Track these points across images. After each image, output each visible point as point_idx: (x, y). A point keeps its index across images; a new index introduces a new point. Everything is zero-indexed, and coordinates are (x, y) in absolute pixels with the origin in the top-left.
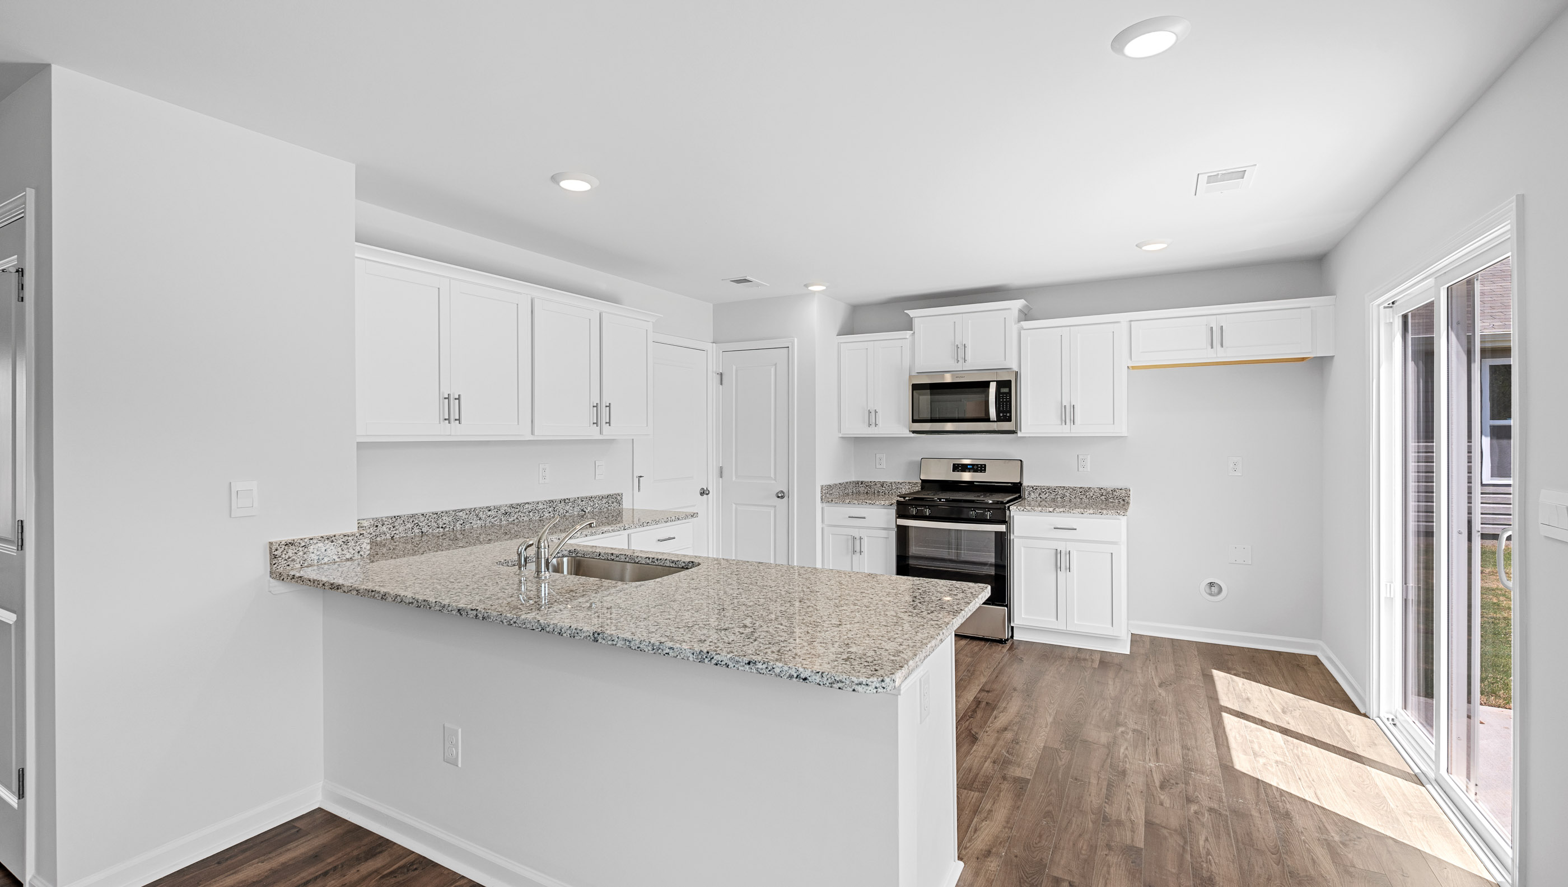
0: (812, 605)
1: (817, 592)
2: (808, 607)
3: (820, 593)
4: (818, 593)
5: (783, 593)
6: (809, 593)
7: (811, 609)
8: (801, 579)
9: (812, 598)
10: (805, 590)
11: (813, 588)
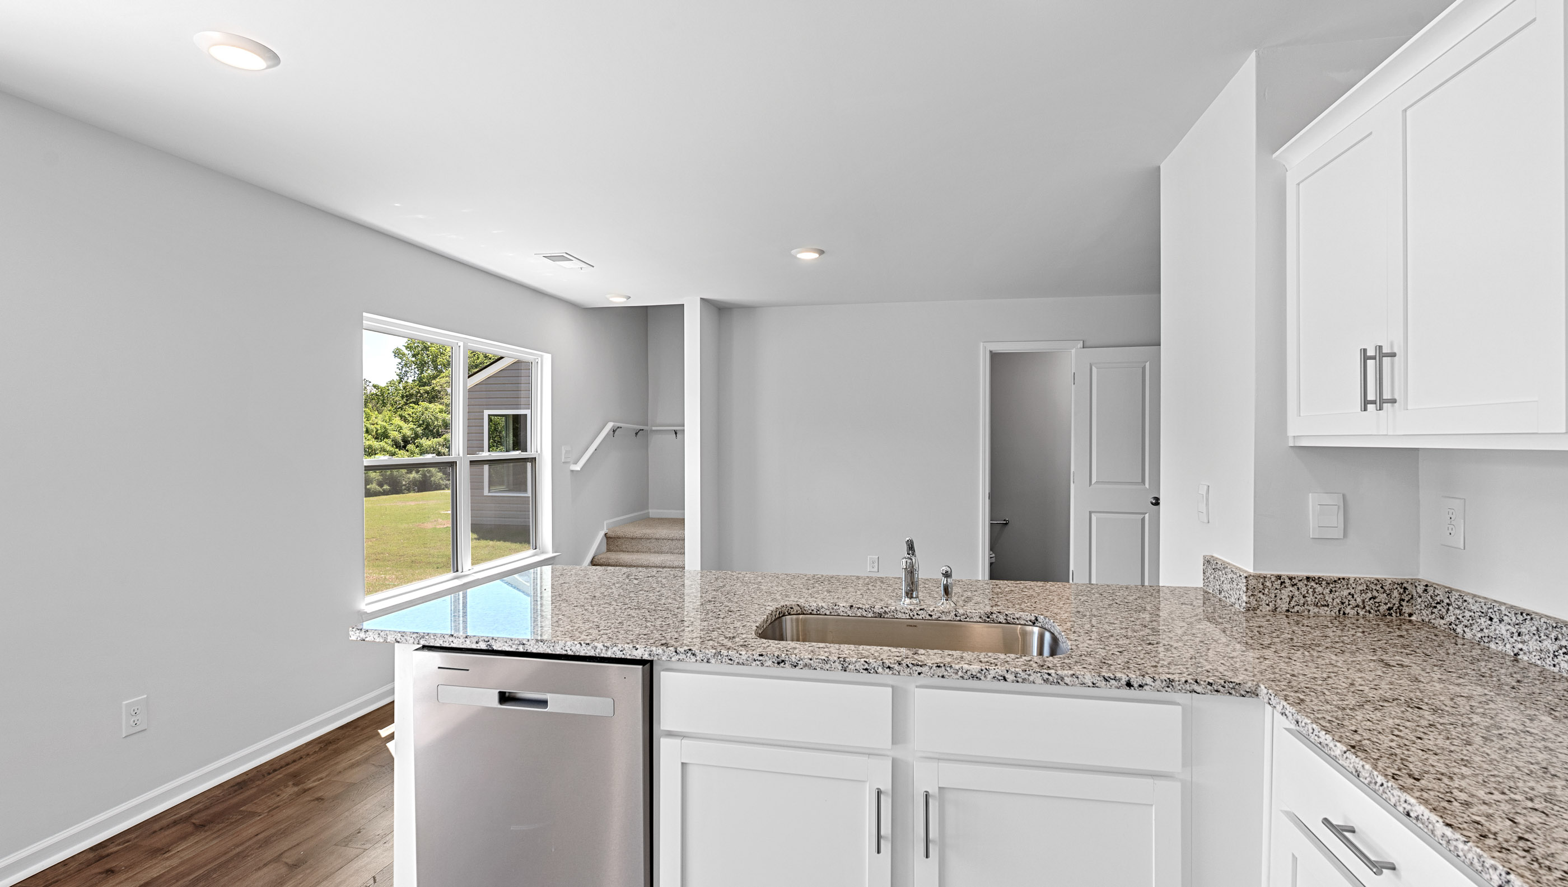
0: (583, 595)
1: (577, 606)
2: (587, 593)
3: (573, 605)
4: (575, 605)
5: (614, 603)
6: (586, 605)
7: (585, 592)
8: (596, 620)
9: (583, 600)
10: (590, 607)
11: (581, 610)
